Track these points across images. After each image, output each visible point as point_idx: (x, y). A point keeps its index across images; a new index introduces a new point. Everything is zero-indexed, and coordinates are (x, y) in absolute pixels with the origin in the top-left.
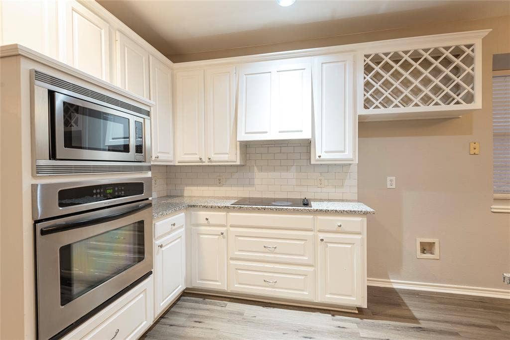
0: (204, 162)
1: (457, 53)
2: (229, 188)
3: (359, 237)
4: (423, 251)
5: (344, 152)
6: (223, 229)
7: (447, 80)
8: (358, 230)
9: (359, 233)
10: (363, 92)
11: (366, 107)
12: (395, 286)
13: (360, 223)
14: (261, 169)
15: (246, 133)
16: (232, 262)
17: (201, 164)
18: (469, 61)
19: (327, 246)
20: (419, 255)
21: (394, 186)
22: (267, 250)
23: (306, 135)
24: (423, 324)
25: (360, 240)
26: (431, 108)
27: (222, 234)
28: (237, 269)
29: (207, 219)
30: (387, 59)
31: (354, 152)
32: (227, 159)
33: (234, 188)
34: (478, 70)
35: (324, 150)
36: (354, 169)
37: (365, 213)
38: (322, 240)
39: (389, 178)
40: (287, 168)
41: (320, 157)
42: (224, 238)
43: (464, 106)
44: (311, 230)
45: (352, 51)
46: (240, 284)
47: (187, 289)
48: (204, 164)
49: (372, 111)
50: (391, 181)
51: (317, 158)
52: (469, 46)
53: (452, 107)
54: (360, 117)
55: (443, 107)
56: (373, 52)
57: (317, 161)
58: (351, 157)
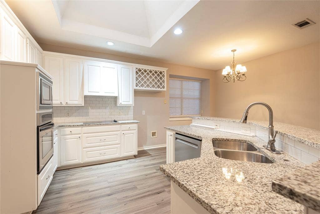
0: (63, 104)
1: (161, 73)
2: (75, 118)
3: (135, 131)
4: (153, 135)
5: (129, 102)
6: (79, 135)
7: (158, 81)
8: (135, 129)
9: (135, 130)
10: (136, 81)
11: (136, 86)
12: (145, 149)
13: (135, 126)
14: (92, 108)
15: (89, 92)
16: (84, 149)
17: (61, 105)
18: (163, 76)
19: (125, 136)
20: (152, 137)
21: (144, 114)
22: (101, 141)
23: (116, 95)
24: (153, 155)
25: (136, 132)
26: (154, 89)
27: (79, 137)
28: (87, 152)
29: (71, 132)
30: (142, 71)
31: (133, 102)
32: (77, 103)
33: (77, 118)
34: (165, 79)
35: (122, 101)
36: (132, 108)
37: (137, 123)
38: (123, 134)
39: (143, 111)
40: (106, 108)
41: (121, 103)
42: (80, 139)
43: (162, 89)
44: (119, 131)
45: (132, 66)
46: (88, 158)
47: (58, 168)
48: (63, 105)
49: (138, 88)
50: (144, 112)
51: (120, 103)
52: (163, 72)
53: (159, 89)
54: (135, 89)
55: (158, 89)
56: (138, 68)
57: (120, 105)
58: (132, 103)
